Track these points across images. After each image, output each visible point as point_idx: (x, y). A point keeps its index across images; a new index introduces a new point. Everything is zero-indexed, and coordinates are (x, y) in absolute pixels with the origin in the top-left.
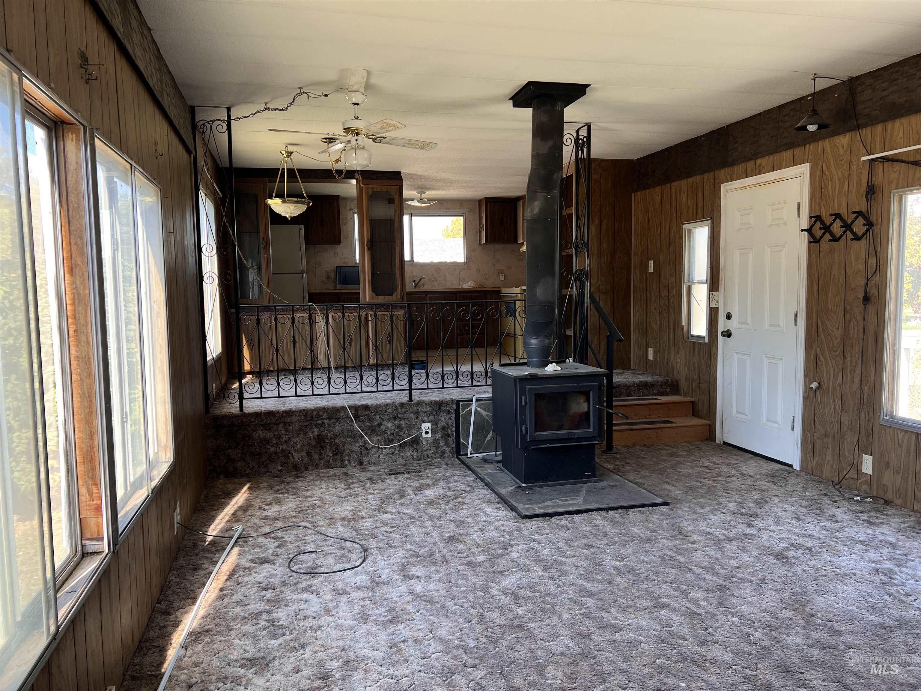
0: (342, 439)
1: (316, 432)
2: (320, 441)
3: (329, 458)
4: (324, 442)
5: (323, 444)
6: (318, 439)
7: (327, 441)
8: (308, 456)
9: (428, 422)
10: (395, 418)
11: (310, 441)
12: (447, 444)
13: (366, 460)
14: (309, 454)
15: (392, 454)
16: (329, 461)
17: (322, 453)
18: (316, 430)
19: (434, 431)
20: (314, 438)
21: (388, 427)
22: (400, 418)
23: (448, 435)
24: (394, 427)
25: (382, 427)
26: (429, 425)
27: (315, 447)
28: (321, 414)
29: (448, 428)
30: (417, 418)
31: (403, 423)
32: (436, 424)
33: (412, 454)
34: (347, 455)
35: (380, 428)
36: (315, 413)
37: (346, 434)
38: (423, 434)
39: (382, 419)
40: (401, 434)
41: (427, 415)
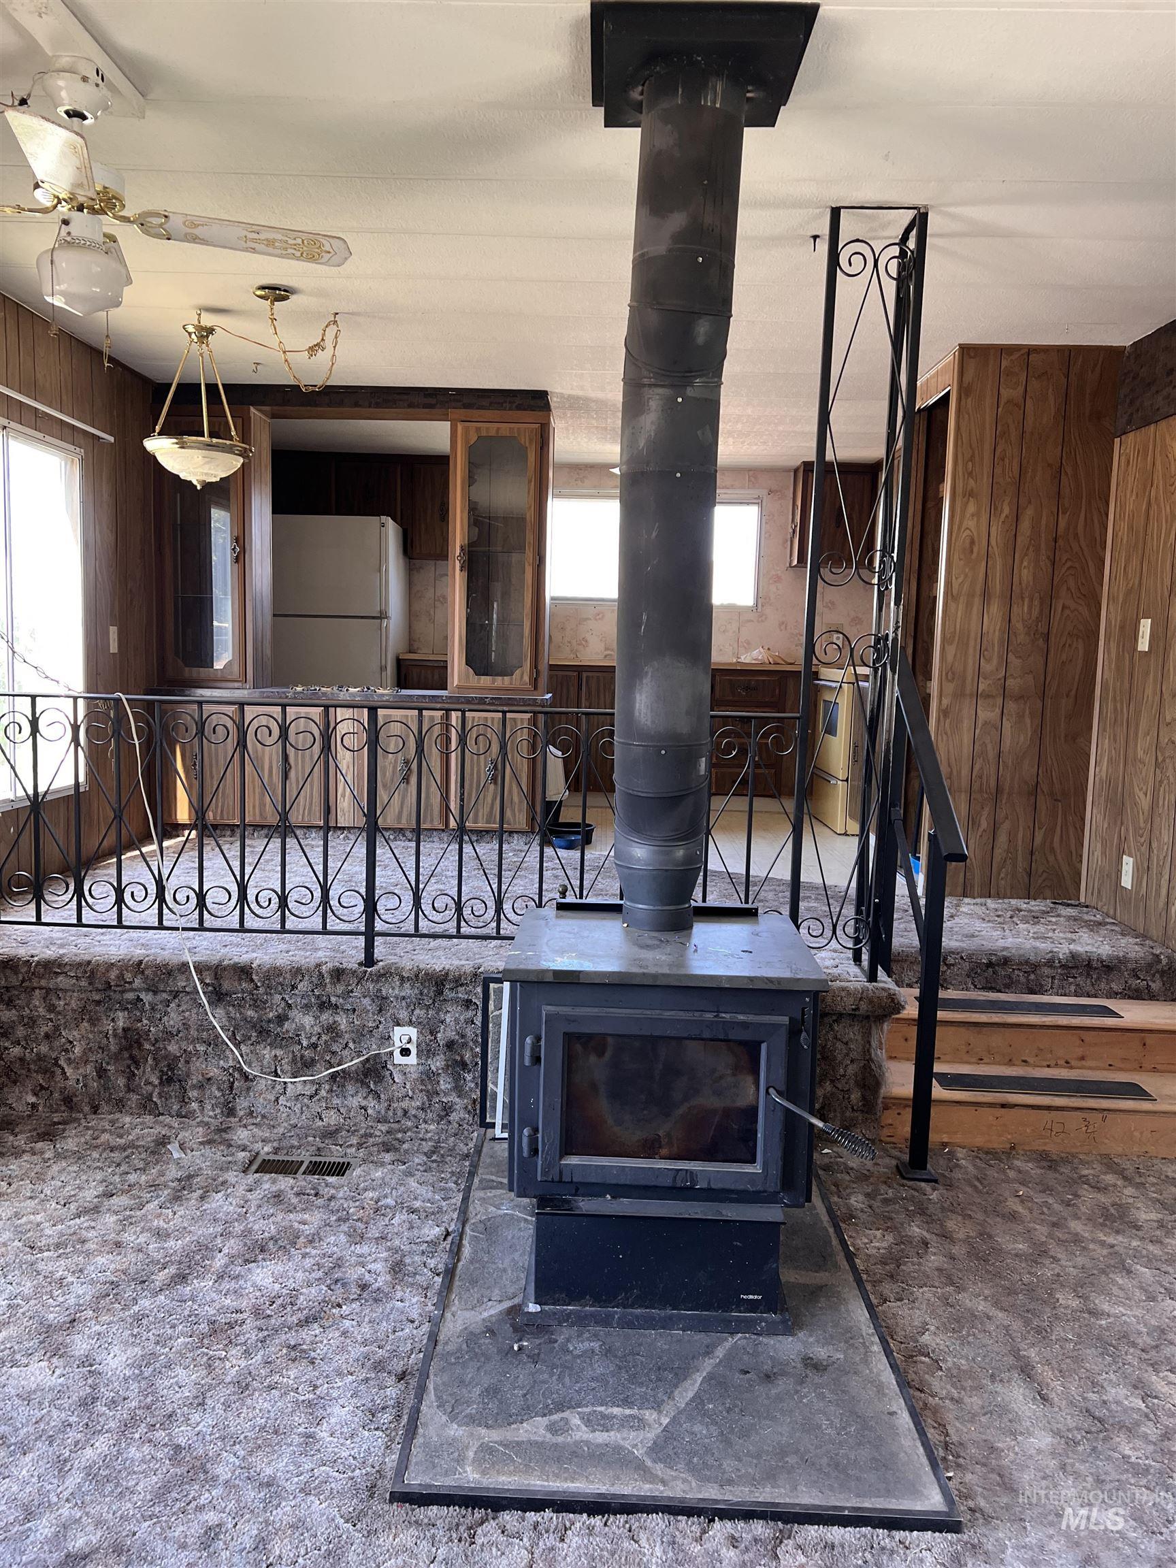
0: (184, 1045)
1: (122, 1020)
2: (131, 1041)
3: (150, 1088)
4: (140, 1045)
5: (135, 1052)
6: (125, 1038)
7: (147, 1046)
8: (100, 1077)
9: (410, 1023)
10: (324, 1005)
11: (105, 1041)
12: (458, 1089)
13: (242, 1104)
14: (101, 1072)
15: (311, 1097)
16: (151, 1095)
17: (134, 1075)
18: (120, 1014)
19: (426, 1051)
20: (115, 1035)
21: (303, 1027)
22: (336, 1007)
23: (464, 1065)
24: (317, 1029)
25: (286, 1025)
26: (413, 1032)
27: (116, 1057)
28: (128, 976)
29: (464, 1045)
30: (380, 1010)
31: (343, 1021)
32: (431, 1033)
33: (364, 1103)
34: (194, 1087)
35: (281, 1026)
36: (113, 974)
37: (194, 1033)
38: (397, 1053)
39: (289, 1006)
40: (335, 1048)
41: (408, 1006)
